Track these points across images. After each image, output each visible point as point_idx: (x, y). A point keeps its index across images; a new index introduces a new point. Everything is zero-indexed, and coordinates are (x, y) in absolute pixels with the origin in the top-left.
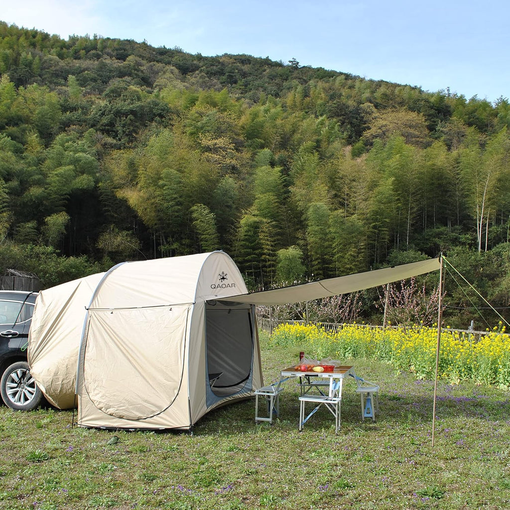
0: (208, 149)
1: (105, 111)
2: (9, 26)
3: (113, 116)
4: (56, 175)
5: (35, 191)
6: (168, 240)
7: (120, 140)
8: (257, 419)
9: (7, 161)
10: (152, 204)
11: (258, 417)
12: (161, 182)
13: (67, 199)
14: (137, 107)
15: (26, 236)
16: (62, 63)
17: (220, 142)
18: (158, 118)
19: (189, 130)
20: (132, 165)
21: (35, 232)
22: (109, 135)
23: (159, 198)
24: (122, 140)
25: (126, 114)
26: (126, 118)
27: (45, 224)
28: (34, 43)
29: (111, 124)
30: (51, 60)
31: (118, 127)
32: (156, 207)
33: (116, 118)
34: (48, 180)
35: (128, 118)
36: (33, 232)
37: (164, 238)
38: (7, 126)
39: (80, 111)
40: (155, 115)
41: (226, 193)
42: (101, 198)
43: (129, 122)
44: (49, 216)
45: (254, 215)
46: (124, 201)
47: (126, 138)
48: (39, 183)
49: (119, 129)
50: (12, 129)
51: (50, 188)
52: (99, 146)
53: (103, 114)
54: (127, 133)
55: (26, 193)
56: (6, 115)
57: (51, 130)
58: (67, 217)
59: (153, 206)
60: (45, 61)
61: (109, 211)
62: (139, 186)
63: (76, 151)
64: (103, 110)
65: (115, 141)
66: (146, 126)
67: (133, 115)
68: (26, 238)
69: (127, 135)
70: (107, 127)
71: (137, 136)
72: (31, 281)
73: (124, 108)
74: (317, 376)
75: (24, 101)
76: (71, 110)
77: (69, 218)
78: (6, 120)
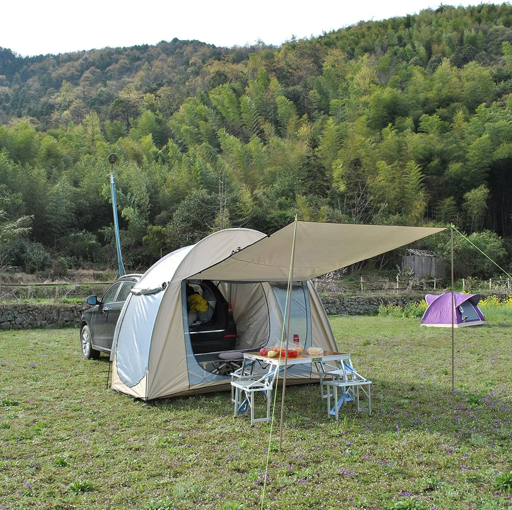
2: (456, 7)
5: (455, 167)
13: (487, 172)
16: (509, 31)
21: (454, 208)
28: (479, 18)
30: (497, 31)
34: (467, 156)
36: (452, 209)
38: (438, 108)
44: (468, 191)
48: (458, 159)
50: (442, 111)
55: (447, 171)
56: (437, 98)
58: (486, 191)
60: (491, 34)
72: (431, 260)
76: (505, 79)
77: (488, 191)
78: (437, 103)
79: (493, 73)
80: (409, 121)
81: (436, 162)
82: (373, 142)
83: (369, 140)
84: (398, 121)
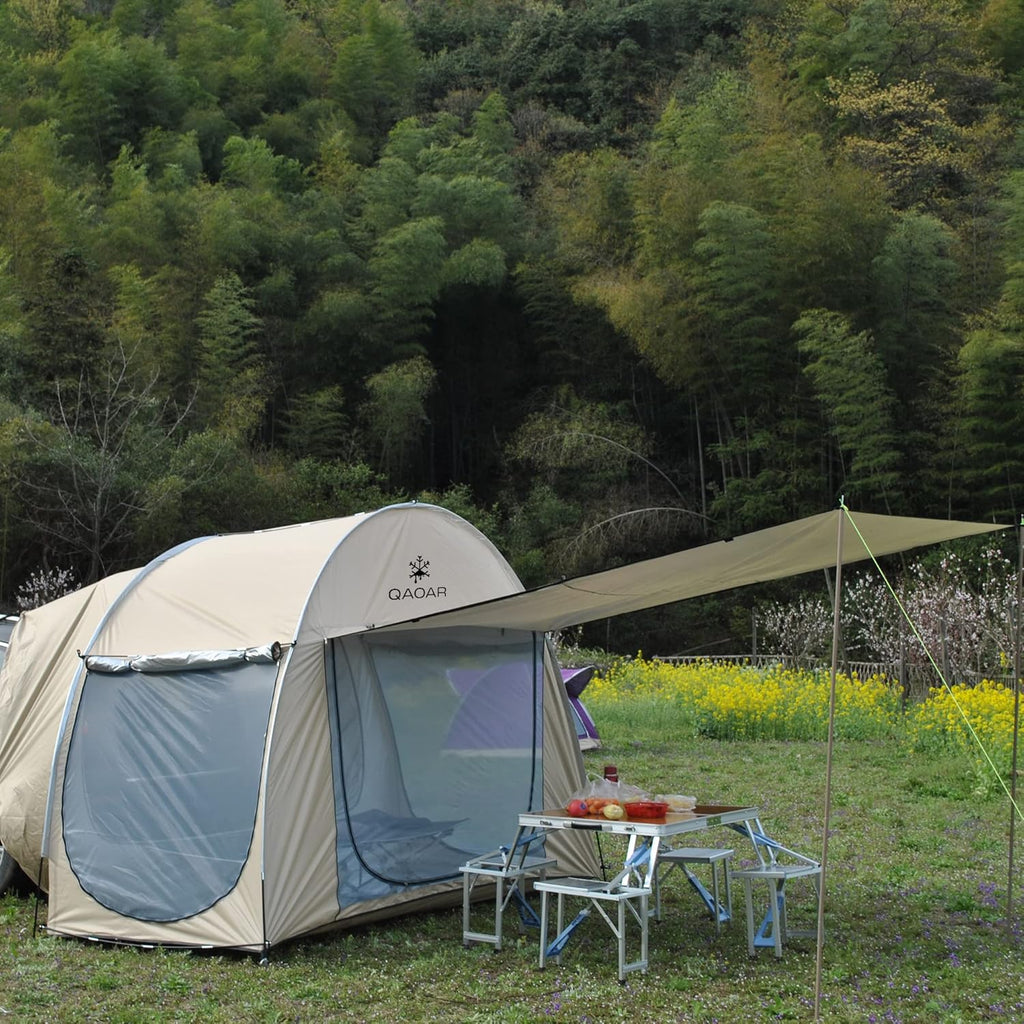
0: (857, 124)
1: (548, 35)
3: (575, 49)
4: (393, 247)
5: (338, 301)
6: (738, 424)
7: (597, 120)
8: (468, 935)
9: (260, 219)
10: (681, 316)
11: (470, 931)
12: (701, 246)
13: (426, 319)
14: (648, 9)
15: (315, 432)
17: (897, 96)
18: (714, 39)
19: (805, 66)
20: (618, 199)
21: (338, 418)
22: (563, 110)
23: (701, 297)
24: (604, 120)
25: (612, 39)
26: (613, 48)
27: (369, 396)
29: (570, 74)
31: (589, 79)
32: (691, 324)
33: (582, 53)
34: (373, 266)
35: (619, 48)
36: (334, 419)
37: (726, 419)
38: (266, 112)
39: (477, 44)
40: (706, 29)
41: (913, 263)
42: (527, 310)
43: (621, 60)
44: (378, 371)
45: (1005, 330)
46: (595, 314)
47: (617, 113)
48: (346, 276)
49: (595, 85)
50: (279, 120)
51: (375, 291)
52: (533, 145)
53: (543, 46)
54: (617, 95)
55: (314, 308)
56: (260, 80)
57: (393, 110)
58: (430, 373)
59: (685, 321)
61: (554, 345)
62: (637, 262)
63: (449, 173)
64: (542, 30)
65: (580, 127)
66: (679, 67)
67: (632, 37)
68: (318, 441)
69: (618, 102)
70: (556, 86)
71: (649, 103)
73: (608, 19)
74: (600, 828)
75: (315, 31)
76: (452, 43)
77: (434, 374)
78: (262, 96)
79: (415, 21)
80: (186, 145)
81: (280, 278)
82: (89, 203)
83: (77, 193)
84: (151, 143)
